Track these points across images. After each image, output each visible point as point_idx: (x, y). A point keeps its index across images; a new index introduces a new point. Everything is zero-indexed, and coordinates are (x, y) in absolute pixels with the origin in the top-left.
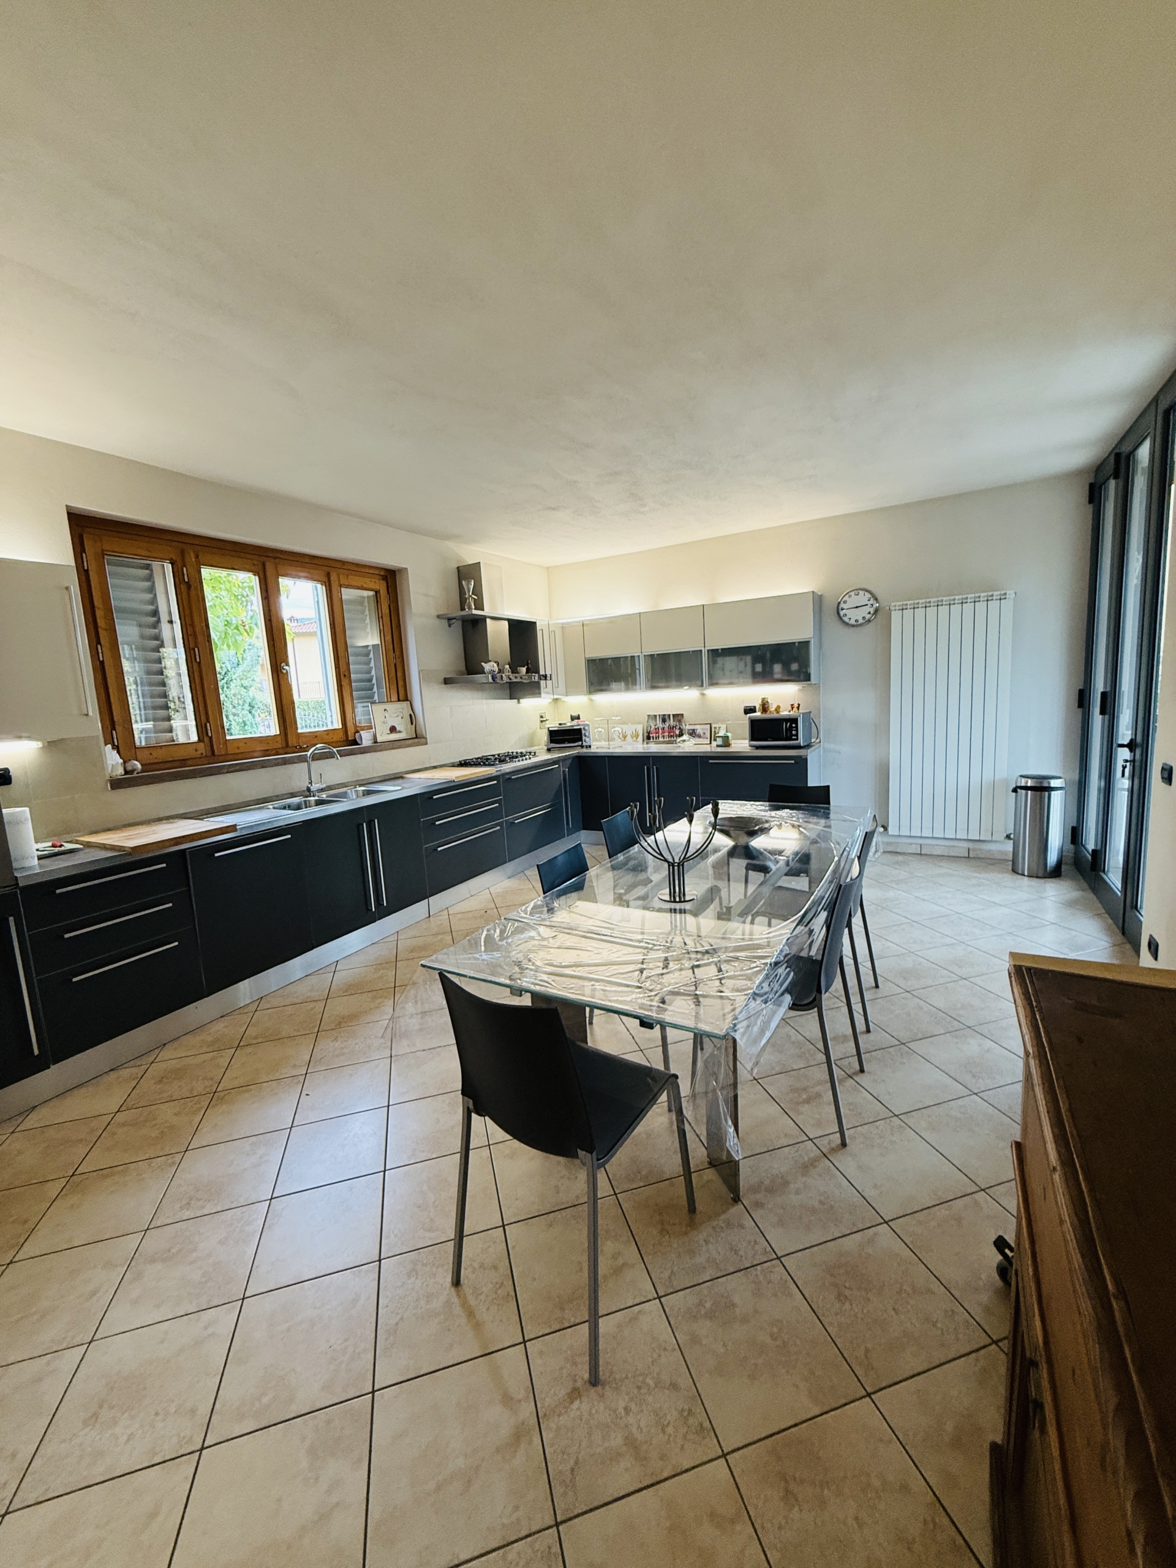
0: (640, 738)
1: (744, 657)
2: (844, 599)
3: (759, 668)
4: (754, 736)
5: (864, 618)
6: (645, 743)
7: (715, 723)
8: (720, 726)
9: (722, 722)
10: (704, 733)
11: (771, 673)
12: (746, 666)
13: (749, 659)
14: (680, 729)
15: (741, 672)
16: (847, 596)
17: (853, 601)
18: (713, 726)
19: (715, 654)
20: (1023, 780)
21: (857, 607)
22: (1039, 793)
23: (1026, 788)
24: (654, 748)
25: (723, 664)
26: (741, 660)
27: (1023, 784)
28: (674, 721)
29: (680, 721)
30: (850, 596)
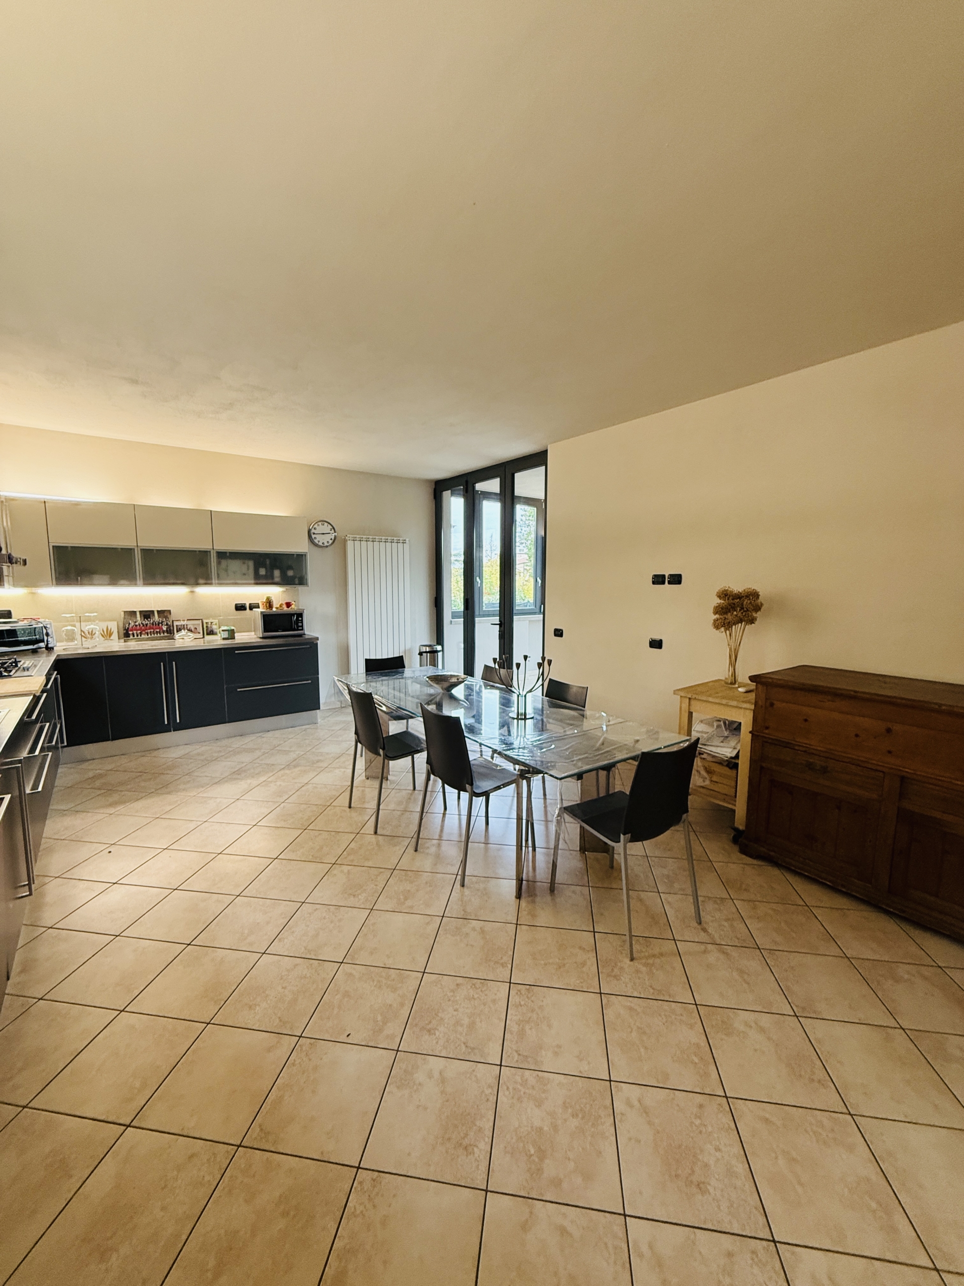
0: (115, 636)
1: (246, 561)
2: (315, 527)
3: (262, 572)
4: (266, 629)
5: (328, 542)
6: (123, 640)
7: (206, 619)
8: (212, 621)
9: (214, 617)
10: (196, 628)
11: (272, 577)
12: (248, 569)
13: (251, 564)
14: (167, 624)
15: (244, 574)
16: (316, 524)
17: (321, 528)
18: (205, 621)
19: (222, 555)
20: (424, 648)
21: (323, 534)
22: (433, 654)
23: (426, 652)
24: (135, 646)
25: (227, 566)
26: (244, 563)
27: (424, 650)
28: (159, 617)
29: (166, 617)
30: (318, 525)
